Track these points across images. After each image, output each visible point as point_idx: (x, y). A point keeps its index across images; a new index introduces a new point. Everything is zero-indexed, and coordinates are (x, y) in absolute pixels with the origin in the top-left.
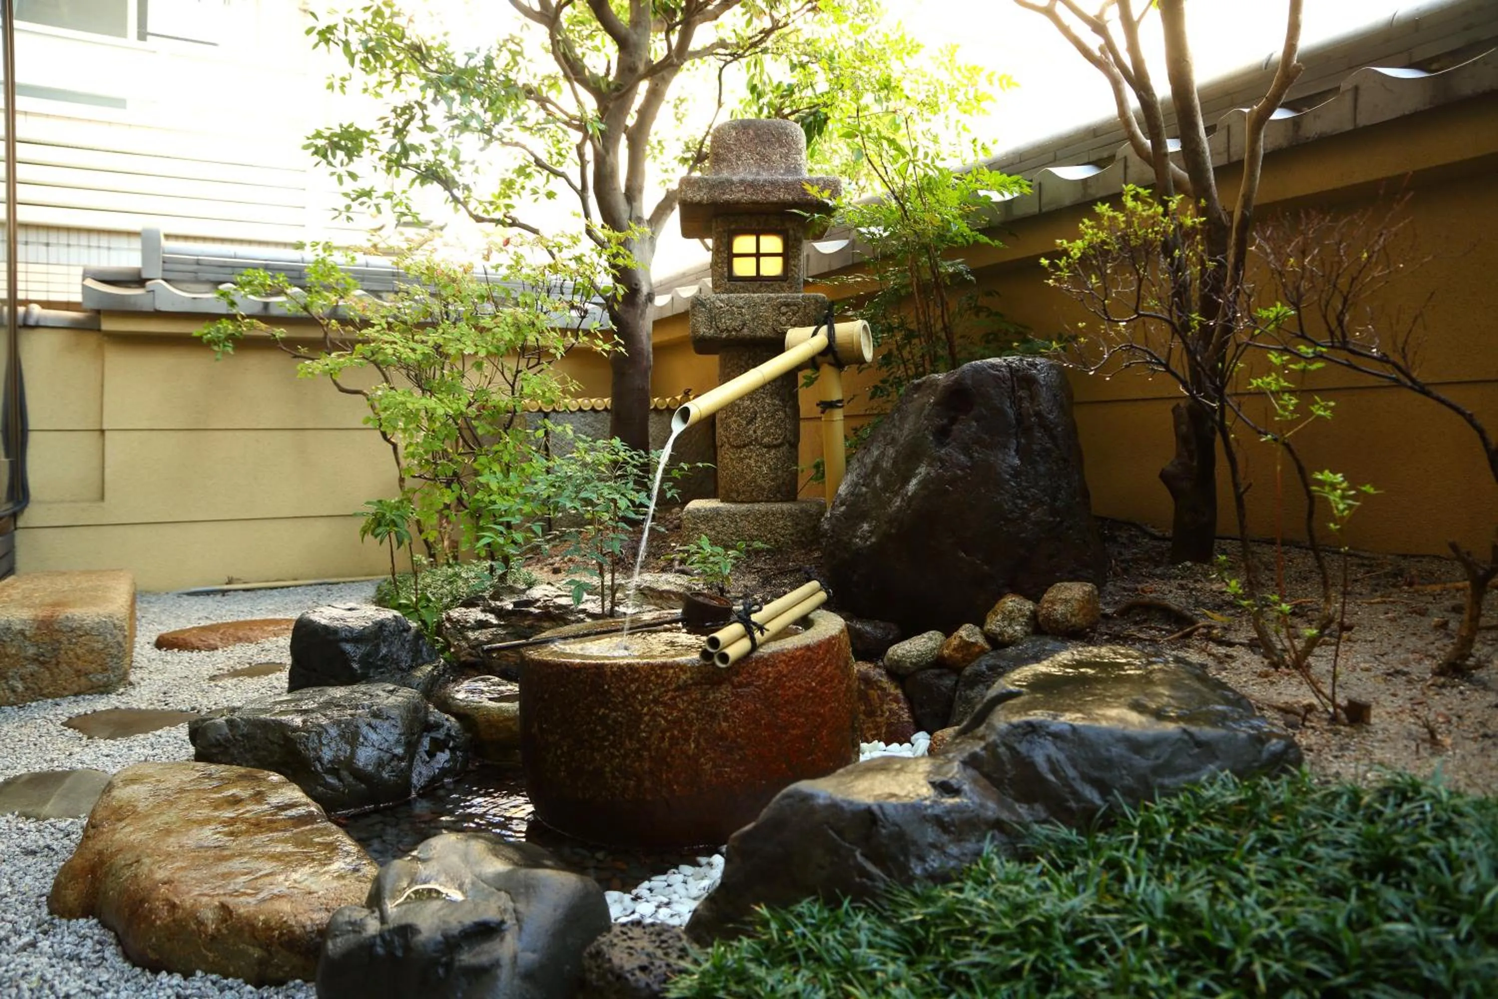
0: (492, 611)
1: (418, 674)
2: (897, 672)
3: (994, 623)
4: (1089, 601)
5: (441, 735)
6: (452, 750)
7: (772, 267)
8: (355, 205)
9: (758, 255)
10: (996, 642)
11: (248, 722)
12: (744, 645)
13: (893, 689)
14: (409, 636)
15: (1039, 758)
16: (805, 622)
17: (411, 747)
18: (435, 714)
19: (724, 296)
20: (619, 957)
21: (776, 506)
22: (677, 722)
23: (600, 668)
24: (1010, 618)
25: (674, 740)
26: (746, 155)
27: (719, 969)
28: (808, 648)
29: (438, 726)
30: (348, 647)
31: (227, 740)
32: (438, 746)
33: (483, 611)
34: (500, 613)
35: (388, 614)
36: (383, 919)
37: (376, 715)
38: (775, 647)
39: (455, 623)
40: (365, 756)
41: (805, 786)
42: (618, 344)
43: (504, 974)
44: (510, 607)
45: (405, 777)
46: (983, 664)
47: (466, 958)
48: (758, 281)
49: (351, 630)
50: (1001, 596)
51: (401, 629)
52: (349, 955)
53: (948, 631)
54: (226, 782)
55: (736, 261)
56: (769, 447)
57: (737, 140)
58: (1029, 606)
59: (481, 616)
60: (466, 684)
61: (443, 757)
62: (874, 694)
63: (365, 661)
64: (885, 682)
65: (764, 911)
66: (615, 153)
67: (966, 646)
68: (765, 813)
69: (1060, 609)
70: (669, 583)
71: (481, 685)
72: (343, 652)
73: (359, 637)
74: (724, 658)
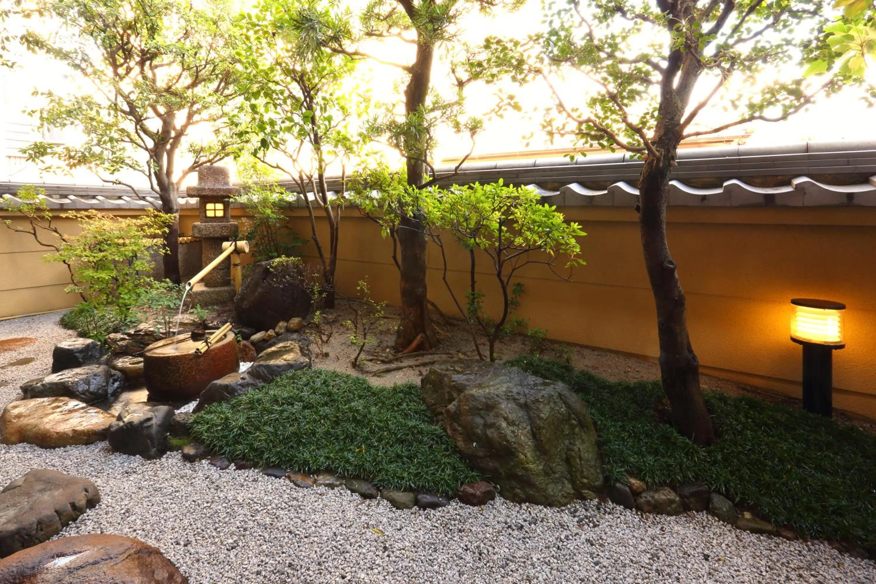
0: (126, 334)
1: (102, 359)
2: (253, 343)
3: (277, 329)
4: (300, 322)
5: (116, 377)
6: (120, 381)
7: (220, 214)
8: (44, 172)
9: (215, 210)
10: (278, 334)
11: (49, 384)
12: (206, 348)
13: (252, 348)
14: (98, 347)
15: (261, 371)
16: (225, 336)
17: (107, 383)
18: (113, 372)
19: (204, 224)
20: (178, 419)
21: (222, 289)
22: (190, 368)
23: (168, 357)
24: (281, 328)
25: (189, 372)
26: (210, 178)
27: (198, 417)
28: (223, 345)
29: (115, 375)
30: (77, 354)
31: (43, 390)
32: (115, 381)
33: (123, 334)
34: (129, 335)
35: (89, 341)
36: (124, 422)
37: (95, 375)
38: (215, 346)
39: (112, 340)
40: (92, 388)
41: (215, 382)
42: (167, 250)
43: (154, 426)
44: (133, 333)
45: (106, 391)
46: (273, 340)
47: (146, 425)
48: (215, 218)
49: (78, 349)
50: (279, 322)
51: (94, 345)
52: (117, 430)
53: (267, 331)
54: (54, 402)
55: (207, 212)
56: (220, 269)
57: (207, 173)
58: (286, 324)
59: (122, 336)
60: (121, 360)
61: (116, 384)
62: (247, 349)
63: (84, 358)
64: (250, 346)
65: (206, 406)
66: (162, 161)
67: (270, 336)
68: (207, 388)
69: (292, 325)
70: (187, 319)
71: (126, 360)
72: (76, 356)
73: (81, 351)
74: (201, 352)
